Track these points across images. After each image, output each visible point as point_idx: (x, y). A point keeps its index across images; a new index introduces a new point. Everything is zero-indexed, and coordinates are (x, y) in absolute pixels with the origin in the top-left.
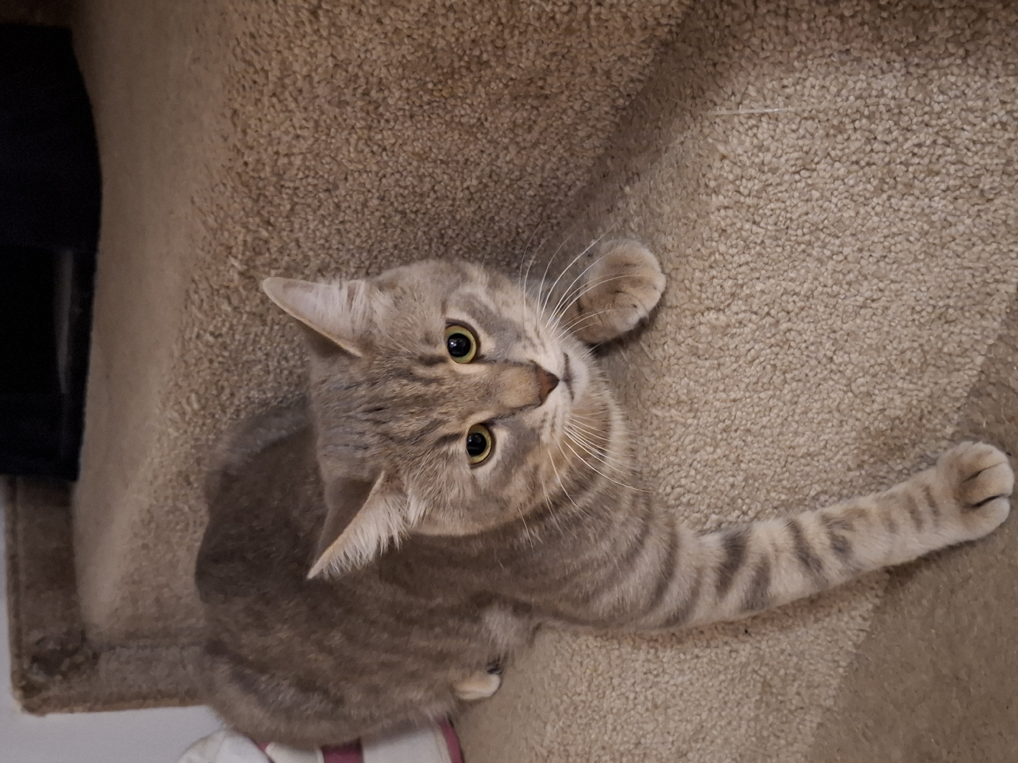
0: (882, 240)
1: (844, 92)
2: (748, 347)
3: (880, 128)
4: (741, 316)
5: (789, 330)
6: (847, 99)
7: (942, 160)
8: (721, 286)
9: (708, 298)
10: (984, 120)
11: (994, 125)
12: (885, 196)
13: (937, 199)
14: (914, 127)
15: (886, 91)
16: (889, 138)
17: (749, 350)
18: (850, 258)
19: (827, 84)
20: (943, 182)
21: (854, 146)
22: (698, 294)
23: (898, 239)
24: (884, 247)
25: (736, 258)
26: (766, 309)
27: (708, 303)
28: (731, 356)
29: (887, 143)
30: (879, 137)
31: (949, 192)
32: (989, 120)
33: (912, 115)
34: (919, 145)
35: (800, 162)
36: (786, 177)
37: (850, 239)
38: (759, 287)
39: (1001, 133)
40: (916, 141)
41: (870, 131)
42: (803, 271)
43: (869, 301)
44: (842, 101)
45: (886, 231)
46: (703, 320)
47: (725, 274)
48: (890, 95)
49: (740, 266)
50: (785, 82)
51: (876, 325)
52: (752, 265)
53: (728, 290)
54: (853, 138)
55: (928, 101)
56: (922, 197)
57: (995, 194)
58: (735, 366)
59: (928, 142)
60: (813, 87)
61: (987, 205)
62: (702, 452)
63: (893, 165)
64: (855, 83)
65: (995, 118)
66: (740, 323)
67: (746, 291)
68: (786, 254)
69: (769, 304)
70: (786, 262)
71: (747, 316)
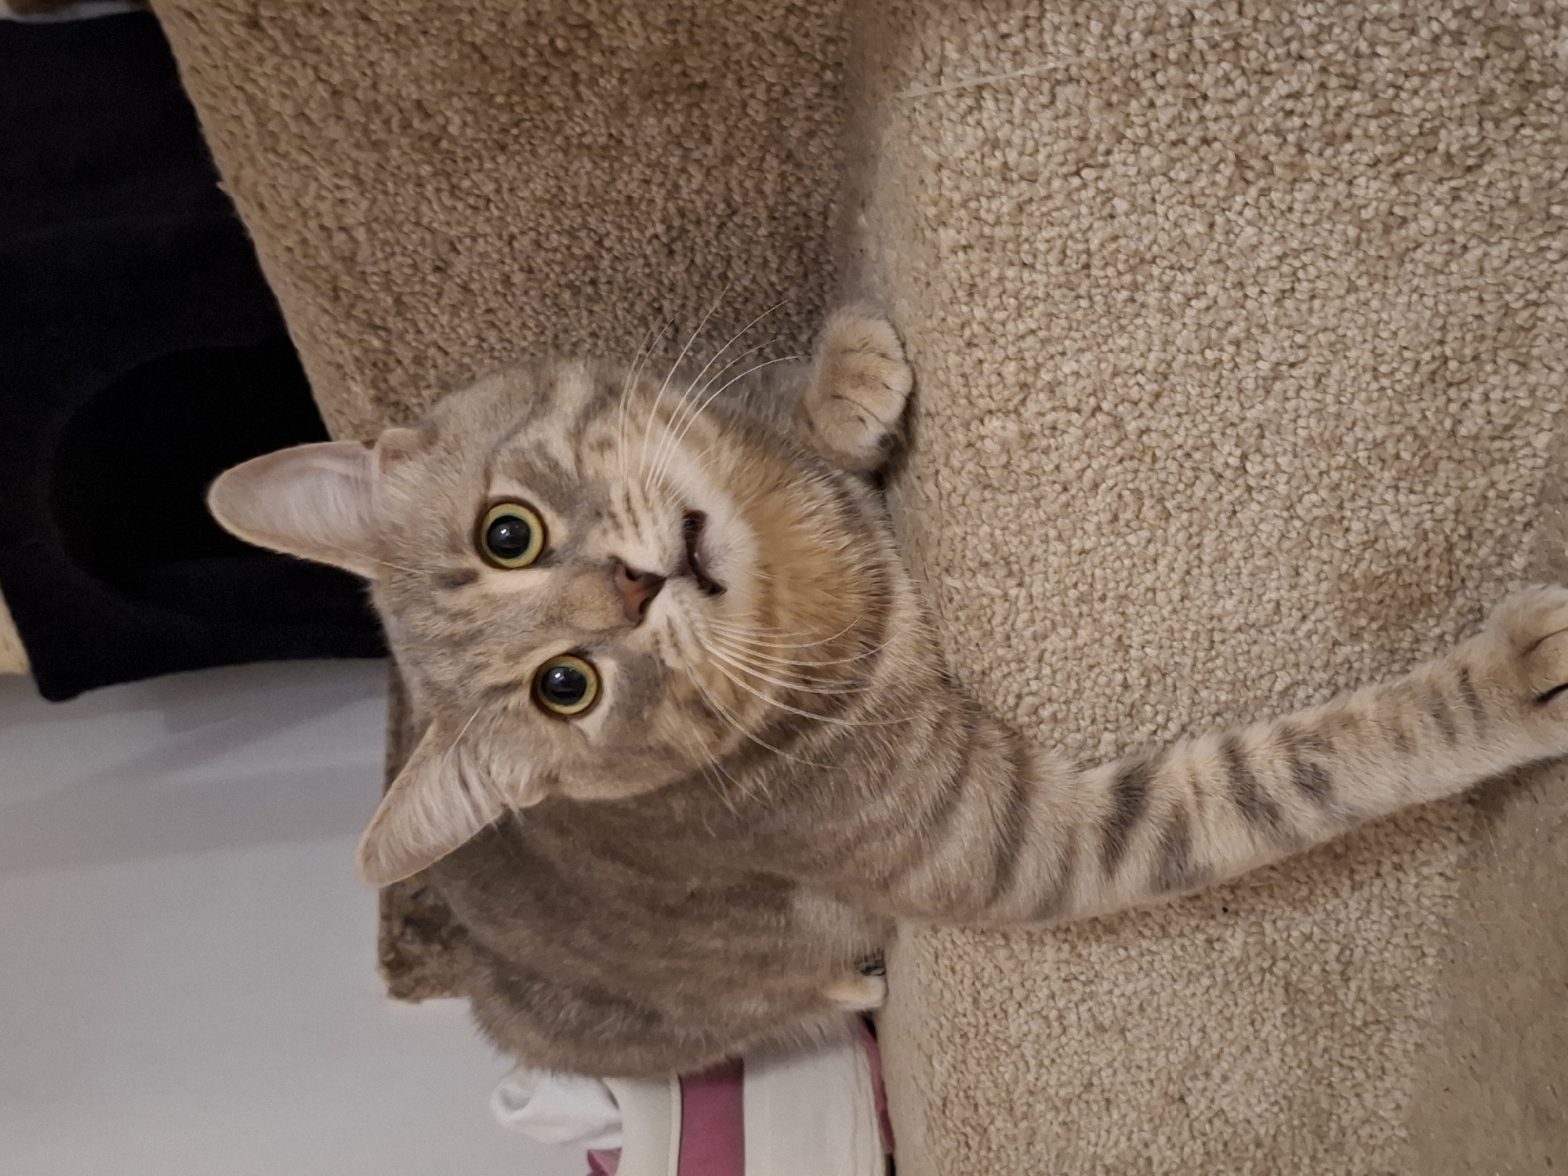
0: (1274, 263)
1: (1118, 30)
2: (1078, 465)
4: (1050, 418)
5: (1148, 430)
8: (999, 374)
9: (981, 396)
12: (1253, 192)
17: (1084, 470)
18: (1222, 301)
21: (1165, 117)
22: (963, 391)
23: (1306, 258)
24: (1281, 275)
25: (1010, 326)
26: (1092, 401)
27: (982, 403)
28: (1054, 482)
29: (1230, 102)
30: (1210, 94)
31: (1381, 167)
32: (1424, 33)
34: (1295, 96)
35: (1071, 157)
36: (1057, 184)
37: (1211, 269)
38: (1068, 367)
40: (1284, 90)
41: (1190, 86)
42: (1141, 334)
43: (1284, 368)
45: (1277, 250)
46: (983, 431)
47: (999, 355)
48: (1207, 18)
49: (1023, 337)
51: (1311, 405)
52: (1042, 334)
53: (1011, 380)
54: (1159, 102)
57: (1482, 156)
58: (1064, 498)
61: (1470, 178)
62: (1053, 637)
66: (1054, 428)
67: (1046, 376)
68: (1100, 308)
69: (1094, 394)
70: (1104, 321)
71: (1062, 416)
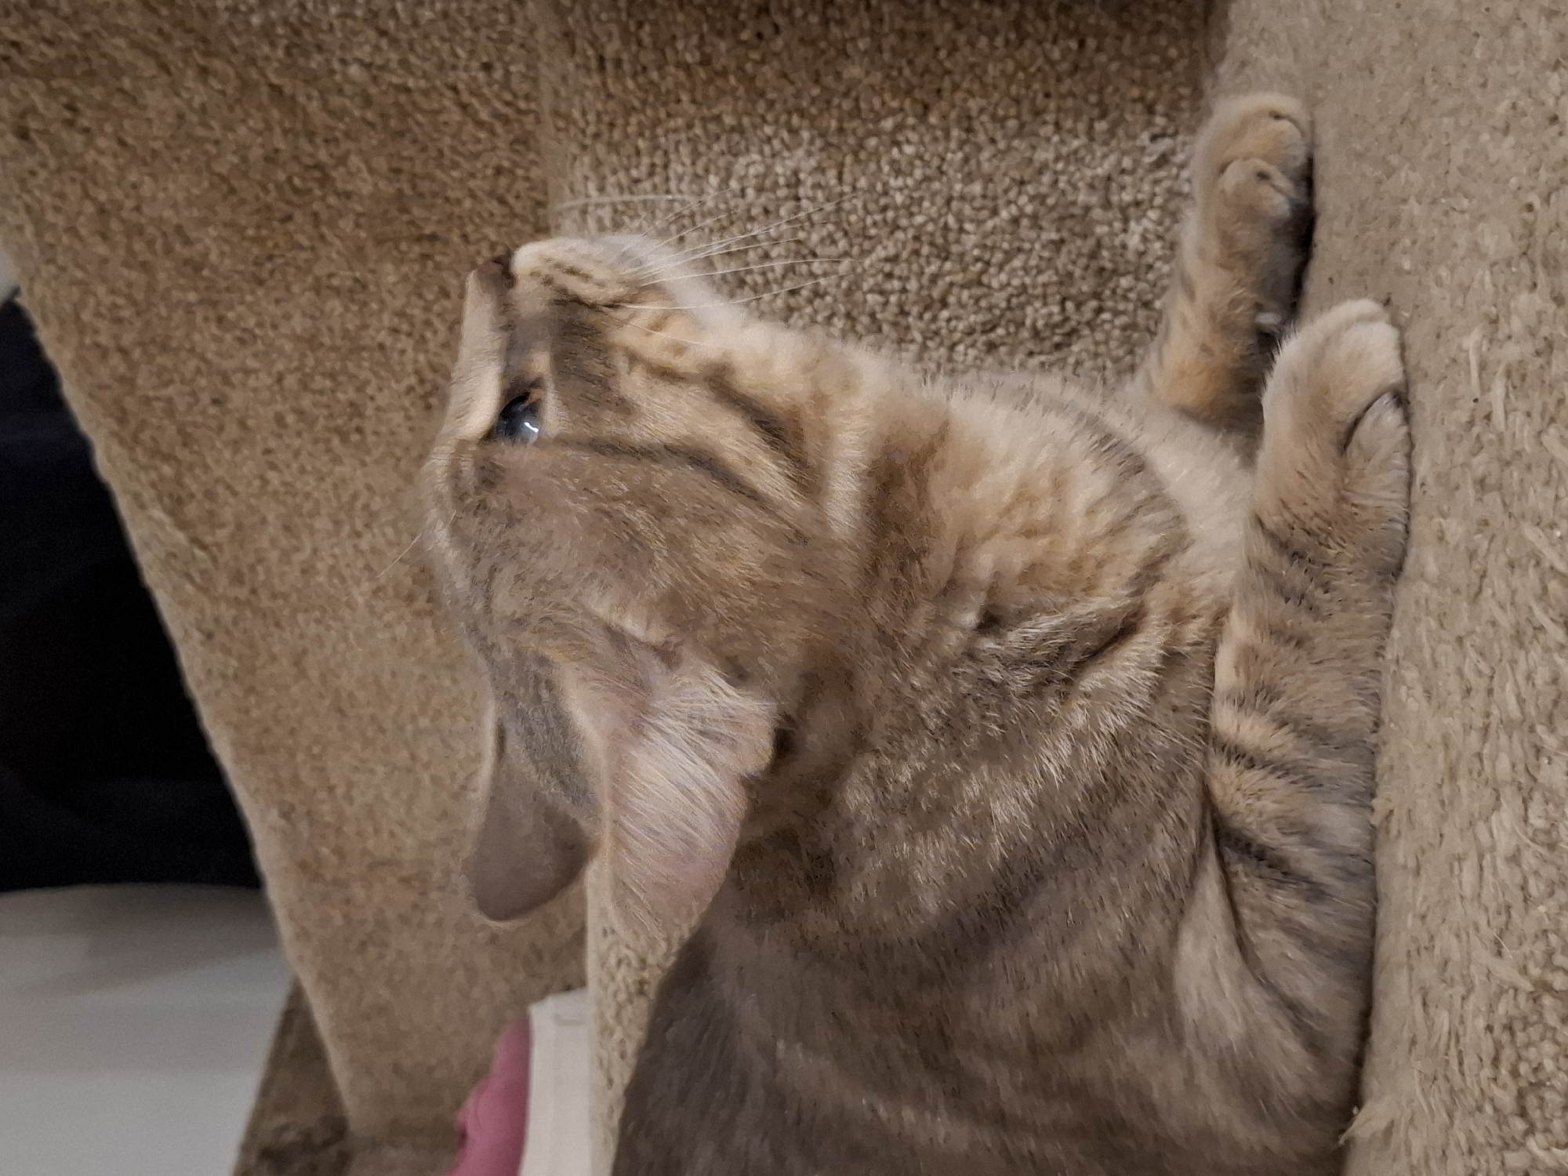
3: (815, 237)
6: (743, 193)
7: (942, 284)
10: (995, 212)
11: (1015, 221)
13: (961, 348)
14: (873, 232)
15: (802, 176)
16: (832, 251)
19: (700, 171)
20: (958, 318)
30: (818, 251)
31: (976, 336)
32: (1004, 214)
33: (861, 212)
34: (894, 259)
39: (1033, 234)
41: (799, 242)
44: (735, 196)
48: (809, 182)
50: (634, 173)
55: (879, 187)
56: (930, 344)
59: (905, 255)
60: (680, 179)
63: (858, 296)
64: (748, 165)
65: (1014, 209)
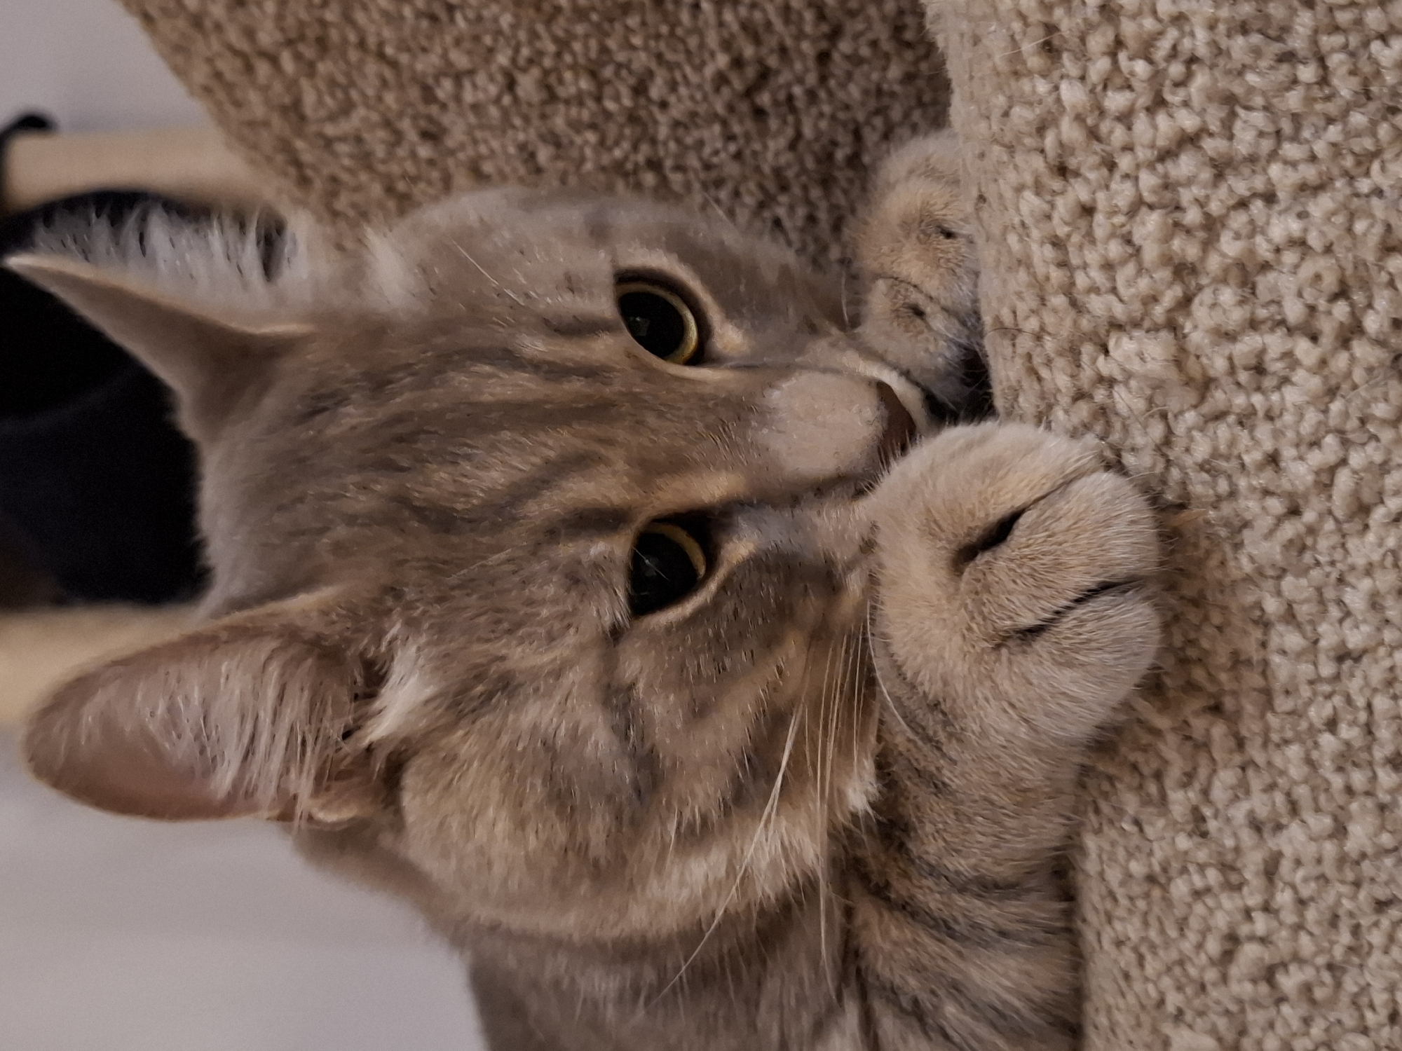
2: (1316, 458)
4: (1247, 345)
8: (1128, 241)
9: (1094, 289)
17: (1332, 470)
22: (1057, 275)
25: (1141, 123)
26: (1341, 310)
27: (1098, 305)
28: (1267, 493)
38: (1282, 227)
46: (1105, 367)
47: (1123, 193)
52: (1212, 146)
53: (1151, 253)
58: (1290, 529)
62: (1294, 829)
66: (1259, 369)
67: (1230, 247)
68: (1345, 87)
69: (1342, 293)
70: (1358, 119)
71: (1275, 343)
